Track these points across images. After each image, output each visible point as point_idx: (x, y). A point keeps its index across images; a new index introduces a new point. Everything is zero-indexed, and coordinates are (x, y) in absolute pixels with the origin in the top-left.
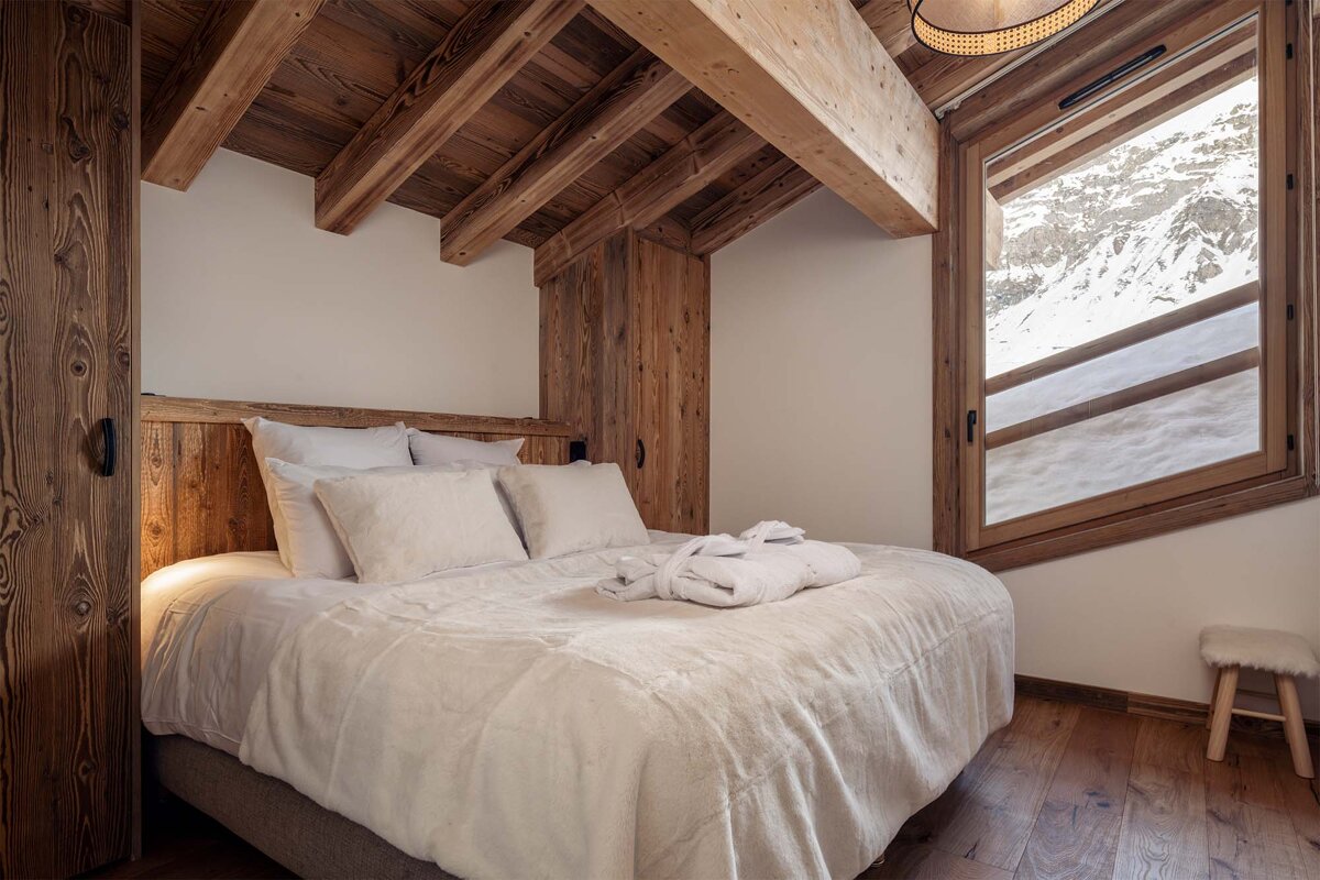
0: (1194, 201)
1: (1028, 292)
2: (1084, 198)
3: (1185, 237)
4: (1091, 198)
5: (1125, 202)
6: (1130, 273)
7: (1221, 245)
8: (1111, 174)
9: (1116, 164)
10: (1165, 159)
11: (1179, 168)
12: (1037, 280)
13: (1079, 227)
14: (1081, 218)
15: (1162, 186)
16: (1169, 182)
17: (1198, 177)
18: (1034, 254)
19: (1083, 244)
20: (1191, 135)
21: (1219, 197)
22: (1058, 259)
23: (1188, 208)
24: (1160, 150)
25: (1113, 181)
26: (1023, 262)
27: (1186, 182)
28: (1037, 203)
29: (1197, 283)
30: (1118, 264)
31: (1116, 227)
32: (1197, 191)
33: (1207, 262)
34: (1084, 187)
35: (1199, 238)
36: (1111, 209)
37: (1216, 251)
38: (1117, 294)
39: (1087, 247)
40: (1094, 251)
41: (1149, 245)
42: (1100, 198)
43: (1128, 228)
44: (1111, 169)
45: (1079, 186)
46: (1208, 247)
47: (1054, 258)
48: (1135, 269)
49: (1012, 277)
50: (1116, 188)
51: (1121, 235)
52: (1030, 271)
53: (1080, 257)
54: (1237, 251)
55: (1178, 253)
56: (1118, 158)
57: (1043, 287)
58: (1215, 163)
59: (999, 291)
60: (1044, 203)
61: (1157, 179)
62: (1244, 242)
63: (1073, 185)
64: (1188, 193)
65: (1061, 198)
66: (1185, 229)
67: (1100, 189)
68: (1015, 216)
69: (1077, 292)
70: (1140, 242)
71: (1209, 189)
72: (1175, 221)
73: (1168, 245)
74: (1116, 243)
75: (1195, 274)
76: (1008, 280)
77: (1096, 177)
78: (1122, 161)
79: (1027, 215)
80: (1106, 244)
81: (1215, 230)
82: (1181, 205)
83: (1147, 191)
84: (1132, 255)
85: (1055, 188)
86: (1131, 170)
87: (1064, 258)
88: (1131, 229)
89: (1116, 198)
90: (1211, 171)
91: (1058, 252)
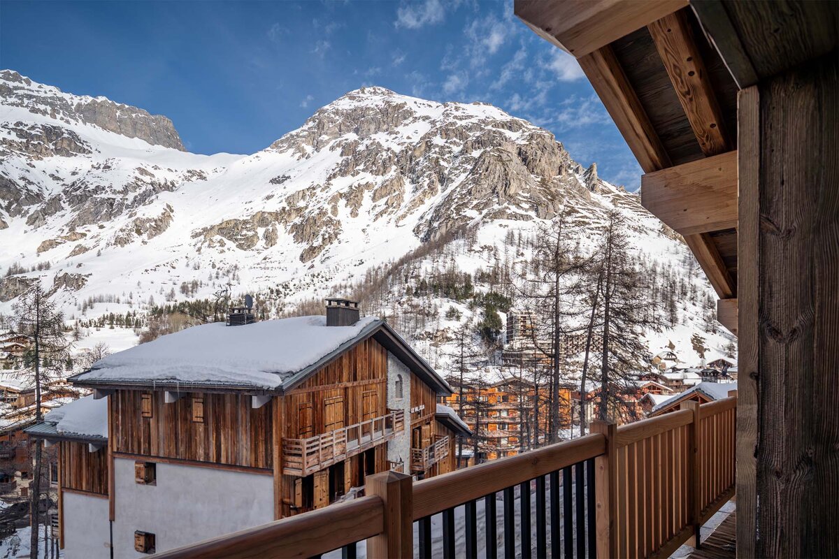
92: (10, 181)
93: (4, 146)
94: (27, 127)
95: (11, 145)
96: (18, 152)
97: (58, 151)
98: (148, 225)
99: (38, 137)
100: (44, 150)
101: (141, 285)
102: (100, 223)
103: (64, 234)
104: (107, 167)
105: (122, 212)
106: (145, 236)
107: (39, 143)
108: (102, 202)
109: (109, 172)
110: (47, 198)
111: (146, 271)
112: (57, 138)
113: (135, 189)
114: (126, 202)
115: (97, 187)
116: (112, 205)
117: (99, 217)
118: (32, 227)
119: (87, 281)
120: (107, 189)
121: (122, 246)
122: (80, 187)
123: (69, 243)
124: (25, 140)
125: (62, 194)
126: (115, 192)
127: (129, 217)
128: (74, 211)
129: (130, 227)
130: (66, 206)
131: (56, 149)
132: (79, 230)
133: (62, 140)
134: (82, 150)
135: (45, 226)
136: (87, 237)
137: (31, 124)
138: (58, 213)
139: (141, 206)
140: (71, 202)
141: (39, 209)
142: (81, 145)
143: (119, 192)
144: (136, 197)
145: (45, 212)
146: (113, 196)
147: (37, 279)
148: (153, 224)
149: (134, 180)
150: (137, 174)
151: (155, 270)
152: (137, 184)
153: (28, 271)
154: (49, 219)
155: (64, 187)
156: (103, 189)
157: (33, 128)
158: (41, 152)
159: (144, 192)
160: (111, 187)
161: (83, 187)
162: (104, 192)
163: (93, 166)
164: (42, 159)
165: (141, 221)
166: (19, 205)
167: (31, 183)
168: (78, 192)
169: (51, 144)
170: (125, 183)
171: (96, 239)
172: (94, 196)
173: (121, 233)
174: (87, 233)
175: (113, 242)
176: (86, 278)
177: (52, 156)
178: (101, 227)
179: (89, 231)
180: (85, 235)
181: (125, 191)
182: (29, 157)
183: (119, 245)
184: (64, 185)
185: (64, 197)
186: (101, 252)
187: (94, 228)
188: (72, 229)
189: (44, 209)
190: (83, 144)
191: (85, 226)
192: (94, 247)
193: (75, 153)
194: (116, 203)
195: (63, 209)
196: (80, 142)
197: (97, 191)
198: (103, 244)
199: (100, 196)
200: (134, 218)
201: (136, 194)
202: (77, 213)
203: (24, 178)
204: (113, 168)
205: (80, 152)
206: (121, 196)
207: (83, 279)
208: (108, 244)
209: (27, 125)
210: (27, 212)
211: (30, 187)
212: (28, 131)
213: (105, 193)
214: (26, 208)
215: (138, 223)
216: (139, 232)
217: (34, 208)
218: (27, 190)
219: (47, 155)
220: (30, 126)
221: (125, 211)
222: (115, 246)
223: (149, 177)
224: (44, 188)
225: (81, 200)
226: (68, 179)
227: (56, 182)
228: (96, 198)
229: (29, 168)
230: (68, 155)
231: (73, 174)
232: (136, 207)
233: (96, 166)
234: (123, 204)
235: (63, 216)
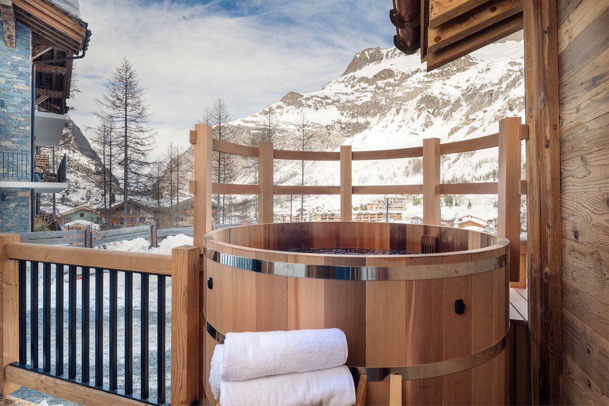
92: (434, 97)
95: (434, 75)
96: (438, 78)
97: (458, 70)
98: (518, 102)
100: (451, 72)
102: (484, 109)
103: (463, 122)
104: (488, 69)
105: (498, 98)
106: (515, 111)
108: (485, 94)
109: (489, 72)
110: (453, 101)
113: (507, 78)
114: (501, 90)
115: (482, 85)
116: (491, 94)
117: (483, 105)
118: (445, 121)
120: (488, 85)
123: (465, 126)
125: (461, 96)
126: (493, 85)
127: (504, 100)
128: (468, 105)
129: (505, 107)
130: (464, 103)
132: (471, 117)
133: (461, 62)
134: (472, 64)
135: (452, 119)
138: (459, 109)
139: (512, 90)
140: (466, 100)
141: (449, 109)
142: (471, 61)
143: (496, 84)
145: (452, 110)
146: (492, 88)
149: (506, 73)
150: (509, 67)
152: (509, 75)
154: (454, 114)
155: (462, 92)
156: (486, 85)
159: (514, 78)
160: (491, 82)
161: (473, 88)
162: (486, 87)
163: (479, 72)
164: (450, 78)
165: (512, 101)
166: (439, 110)
167: (444, 95)
168: (470, 93)
169: (454, 67)
170: (501, 76)
171: (482, 121)
172: (480, 92)
173: (498, 113)
175: (493, 120)
177: (455, 74)
178: (485, 112)
179: (477, 116)
180: (475, 119)
181: (501, 82)
182: (443, 80)
183: (497, 122)
184: (462, 90)
185: (462, 98)
186: (486, 128)
187: (480, 114)
188: (467, 117)
190: (472, 60)
191: (475, 113)
192: (481, 126)
193: (468, 68)
194: (494, 92)
195: (461, 106)
197: (482, 88)
198: (486, 123)
199: (483, 91)
200: (507, 100)
201: (508, 82)
202: (470, 106)
204: (492, 68)
205: (471, 66)
206: (497, 86)
208: (490, 122)
210: (443, 113)
211: (444, 98)
214: (442, 111)
215: (510, 102)
216: (511, 110)
217: (446, 110)
218: (443, 100)
219: (453, 75)
221: (501, 96)
222: (494, 123)
223: (518, 66)
224: (451, 96)
225: (472, 97)
226: (465, 86)
227: (457, 89)
228: (481, 93)
229: (443, 86)
230: (464, 70)
231: (468, 81)
232: (508, 91)
233: (481, 71)
234: (499, 92)
235: (462, 110)
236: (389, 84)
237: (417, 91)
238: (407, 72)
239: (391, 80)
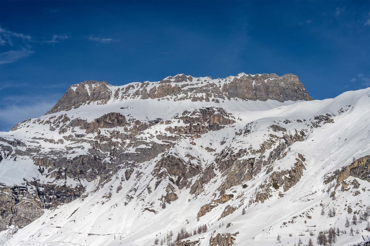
0: (165, 156)
1: (76, 196)
2: (111, 144)
3: (161, 176)
4: (115, 144)
5: (132, 150)
6: (133, 192)
7: (177, 183)
8: (126, 133)
9: (129, 128)
10: (152, 130)
11: (159, 137)
12: (82, 188)
13: (107, 160)
14: (109, 155)
15: (150, 145)
16: (154, 144)
17: (168, 144)
18: (81, 172)
19: (109, 171)
20: (165, 121)
21: (177, 157)
22: (95, 177)
23: (163, 160)
24: (150, 125)
25: (127, 137)
26: (75, 176)
27: (162, 145)
28: (85, 141)
29: (166, 203)
30: (128, 185)
31: (127, 164)
32: (167, 151)
33: (171, 192)
34: (112, 137)
35: (167, 177)
36: (125, 153)
37: (175, 186)
38: (126, 204)
39: (111, 172)
40: (115, 176)
41: (144, 177)
42: (119, 145)
43: (133, 165)
44: (126, 130)
45: (109, 136)
46: (172, 183)
47: (92, 177)
48: (136, 190)
49: (68, 184)
50: (128, 141)
51: (129, 169)
52: (79, 182)
53: (107, 178)
54: (185, 188)
55: (157, 184)
56: (129, 125)
57: (85, 194)
58: (175, 138)
59: (59, 192)
60: (89, 142)
61: (148, 141)
62: (188, 183)
63: (106, 135)
64: (163, 151)
65: (99, 141)
66: (161, 171)
67: (119, 140)
68: (73, 146)
69: (104, 200)
70: (139, 174)
71: (172, 150)
72: (156, 166)
73: (152, 179)
74: (126, 173)
75: (165, 197)
76: (65, 186)
77: (118, 132)
78: (132, 126)
79: (79, 147)
80: (121, 173)
81: (175, 175)
82: (159, 157)
83: (143, 146)
84: (135, 182)
85: (96, 134)
86: (136, 133)
87: (99, 178)
88: (134, 166)
89: (128, 147)
90: (174, 142)
91: (95, 173)
92: (179, 159)
93: (176, 132)
94: (190, 114)
95: (180, 130)
96: (184, 135)
97: (211, 127)
98: (283, 177)
99: (197, 119)
100: (201, 129)
101: (281, 239)
102: (244, 183)
103: (216, 198)
104: (247, 131)
105: (260, 170)
106: (281, 189)
107: (198, 124)
108: (245, 163)
109: (249, 136)
110: (204, 167)
111: (285, 224)
112: (210, 116)
113: (270, 145)
114: (263, 160)
115: (240, 150)
116: (252, 164)
117: (243, 177)
118: (194, 195)
119: (235, 239)
120: (248, 151)
121: (262, 202)
122: (227, 154)
123: (220, 205)
124: (188, 125)
125: (215, 163)
126: (254, 152)
127: (267, 173)
128: (223, 176)
129: (268, 182)
130: (217, 172)
131: (209, 126)
132: (228, 192)
133: (214, 117)
134: (228, 122)
135: (203, 193)
136: (234, 198)
137: (192, 110)
138: (212, 180)
139: (276, 160)
140: (221, 168)
141: (199, 178)
142: (227, 118)
143: (258, 152)
144: (271, 153)
145: (203, 181)
146: (253, 156)
147: (197, 242)
148: (288, 176)
149: (268, 138)
150: (272, 132)
151: (292, 222)
152: (272, 141)
153: (191, 235)
154: (206, 186)
156: (245, 151)
157: (194, 113)
158: (199, 131)
159: (278, 146)
160: (251, 148)
161: (229, 153)
162: (245, 154)
163: (236, 134)
164: (200, 137)
165: (277, 175)
166: (185, 178)
167: (193, 158)
168: (226, 159)
169: (206, 123)
170: (262, 142)
172: (238, 159)
173: (261, 190)
174: (234, 194)
175: (255, 199)
176: (234, 237)
177: (207, 132)
178: (245, 186)
179: (235, 192)
180: (232, 196)
181: (262, 149)
182: (192, 137)
183: (260, 202)
184: (216, 154)
185: (216, 165)
186: (246, 210)
187: (239, 188)
188: (222, 193)
189: (202, 178)
190: (228, 116)
191: (232, 187)
192: (240, 206)
193: (223, 126)
194: (256, 162)
195: (215, 175)
196: (227, 116)
197: (240, 154)
198: (246, 202)
199: (242, 158)
200: (271, 173)
201: (272, 150)
202: (226, 177)
203: (188, 155)
204: (252, 131)
205: (226, 124)
206: (259, 155)
207: (232, 238)
208: (250, 202)
209: (190, 113)
210: (190, 183)
211: (192, 162)
212: (191, 117)
213: (247, 155)
214: (189, 180)
215: (275, 177)
216: (276, 187)
217: (195, 179)
218: (191, 164)
219: (203, 132)
220: (192, 112)
221: (264, 168)
222: (256, 203)
223: (281, 132)
224: (202, 161)
225: (228, 164)
226: (219, 149)
227: (210, 153)
228: (239, 161)
229: (192, 146)
230: (218, 128)
231: (223, 143)
232: (272, 162)
233: (239, 132)
234: (261, 161)
235: (216, 181)
236: (117, 134)
237: (155, 149)
238: (143, 120)
239: (121, 129)
